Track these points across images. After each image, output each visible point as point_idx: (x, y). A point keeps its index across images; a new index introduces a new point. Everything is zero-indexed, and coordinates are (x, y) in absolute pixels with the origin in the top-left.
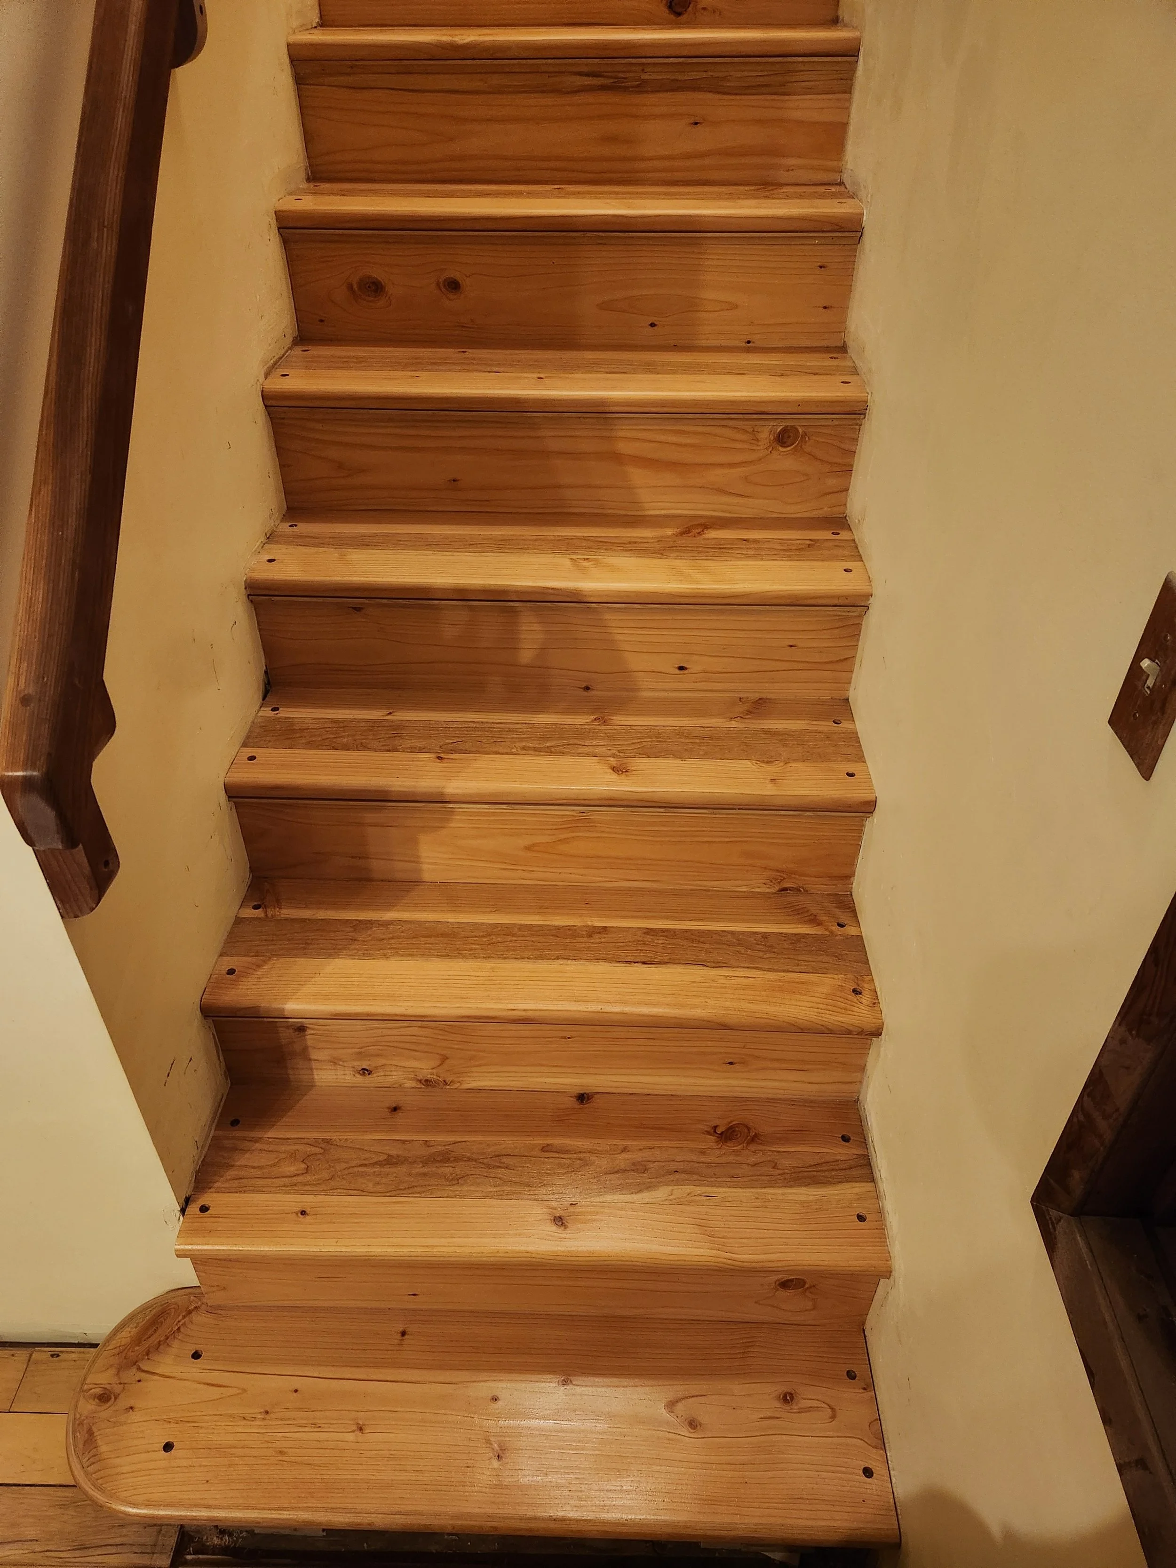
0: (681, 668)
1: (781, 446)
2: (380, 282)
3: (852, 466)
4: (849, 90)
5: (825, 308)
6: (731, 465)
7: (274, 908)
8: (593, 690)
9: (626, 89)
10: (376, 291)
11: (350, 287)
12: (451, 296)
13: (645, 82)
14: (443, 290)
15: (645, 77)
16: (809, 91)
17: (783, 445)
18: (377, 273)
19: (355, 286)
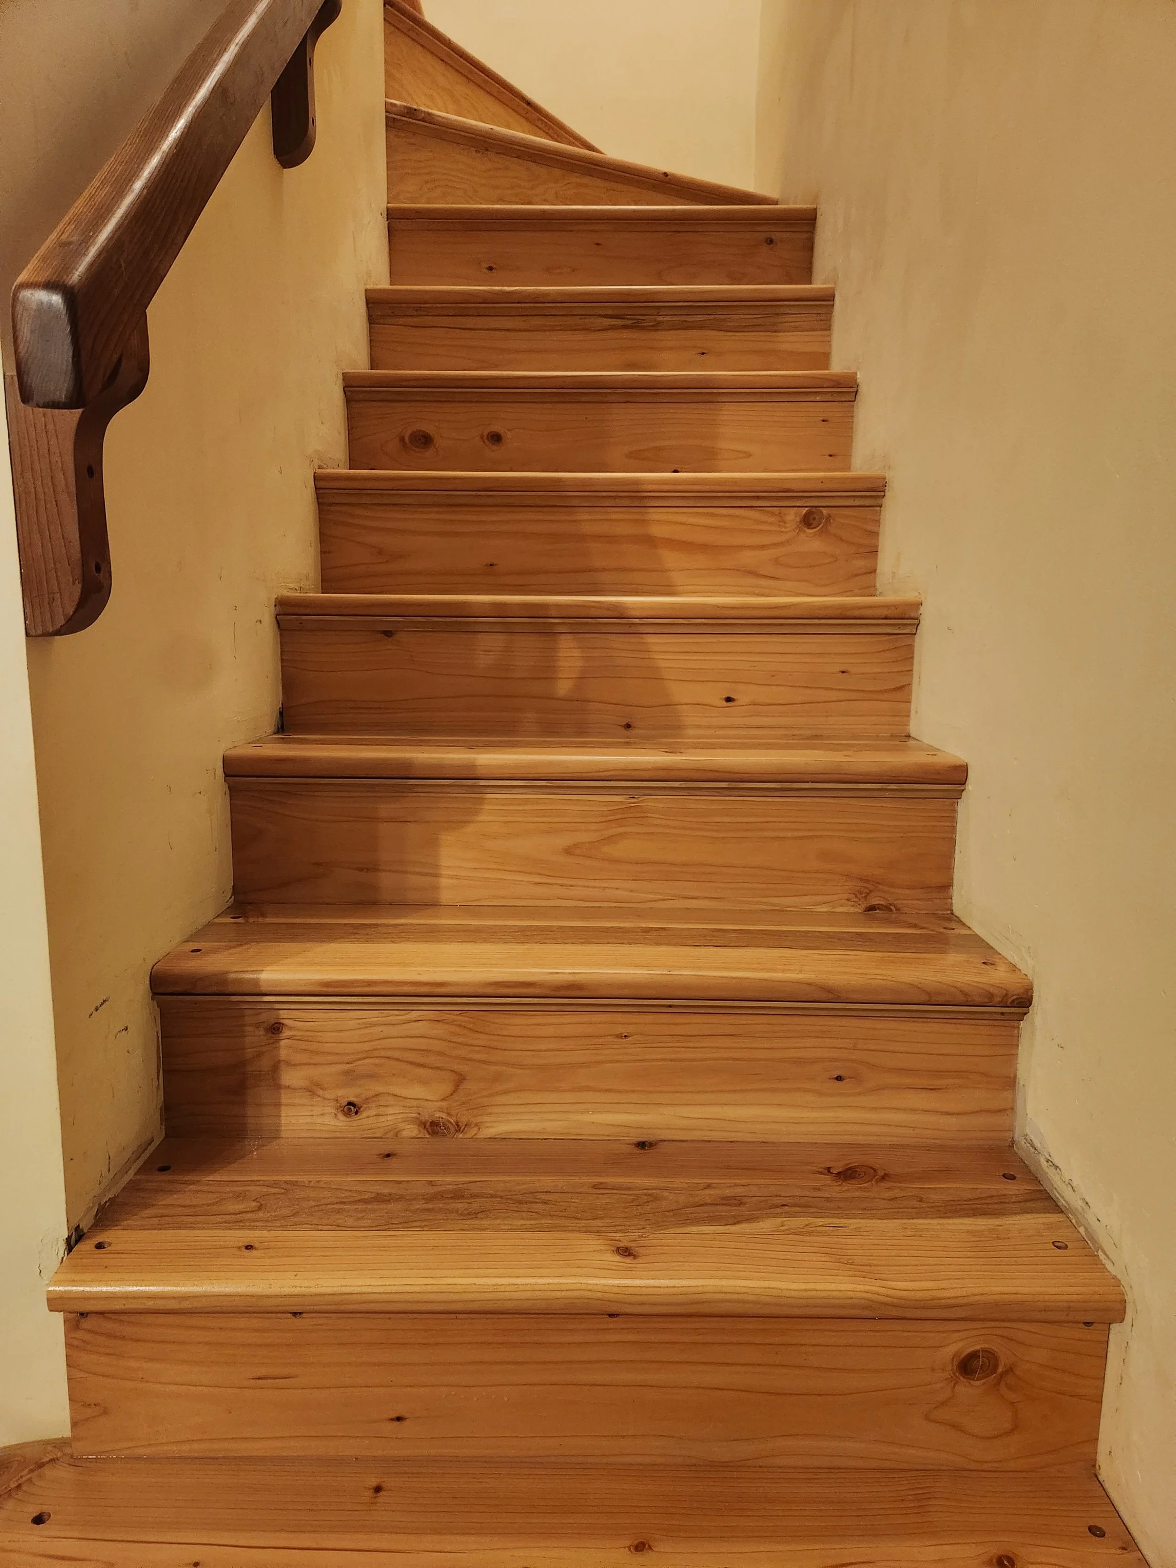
0: (729, 699)
1: (809, 528)
2: (428, 434)
3: (877, 546)
4: (829, 328)
5: (831, 456)
6: (762, 547)
7: (259, 917)
8: (634, 727)
9: (644, 328)
10: (425, 444)
11: (402, 439)
12: (494, 448)
13: (659, 322)
14: (487, 442)
15: (660, 319)
16: (796, 329)
17: (811, 527)
18: (428, 428)
19: (407, 439)
